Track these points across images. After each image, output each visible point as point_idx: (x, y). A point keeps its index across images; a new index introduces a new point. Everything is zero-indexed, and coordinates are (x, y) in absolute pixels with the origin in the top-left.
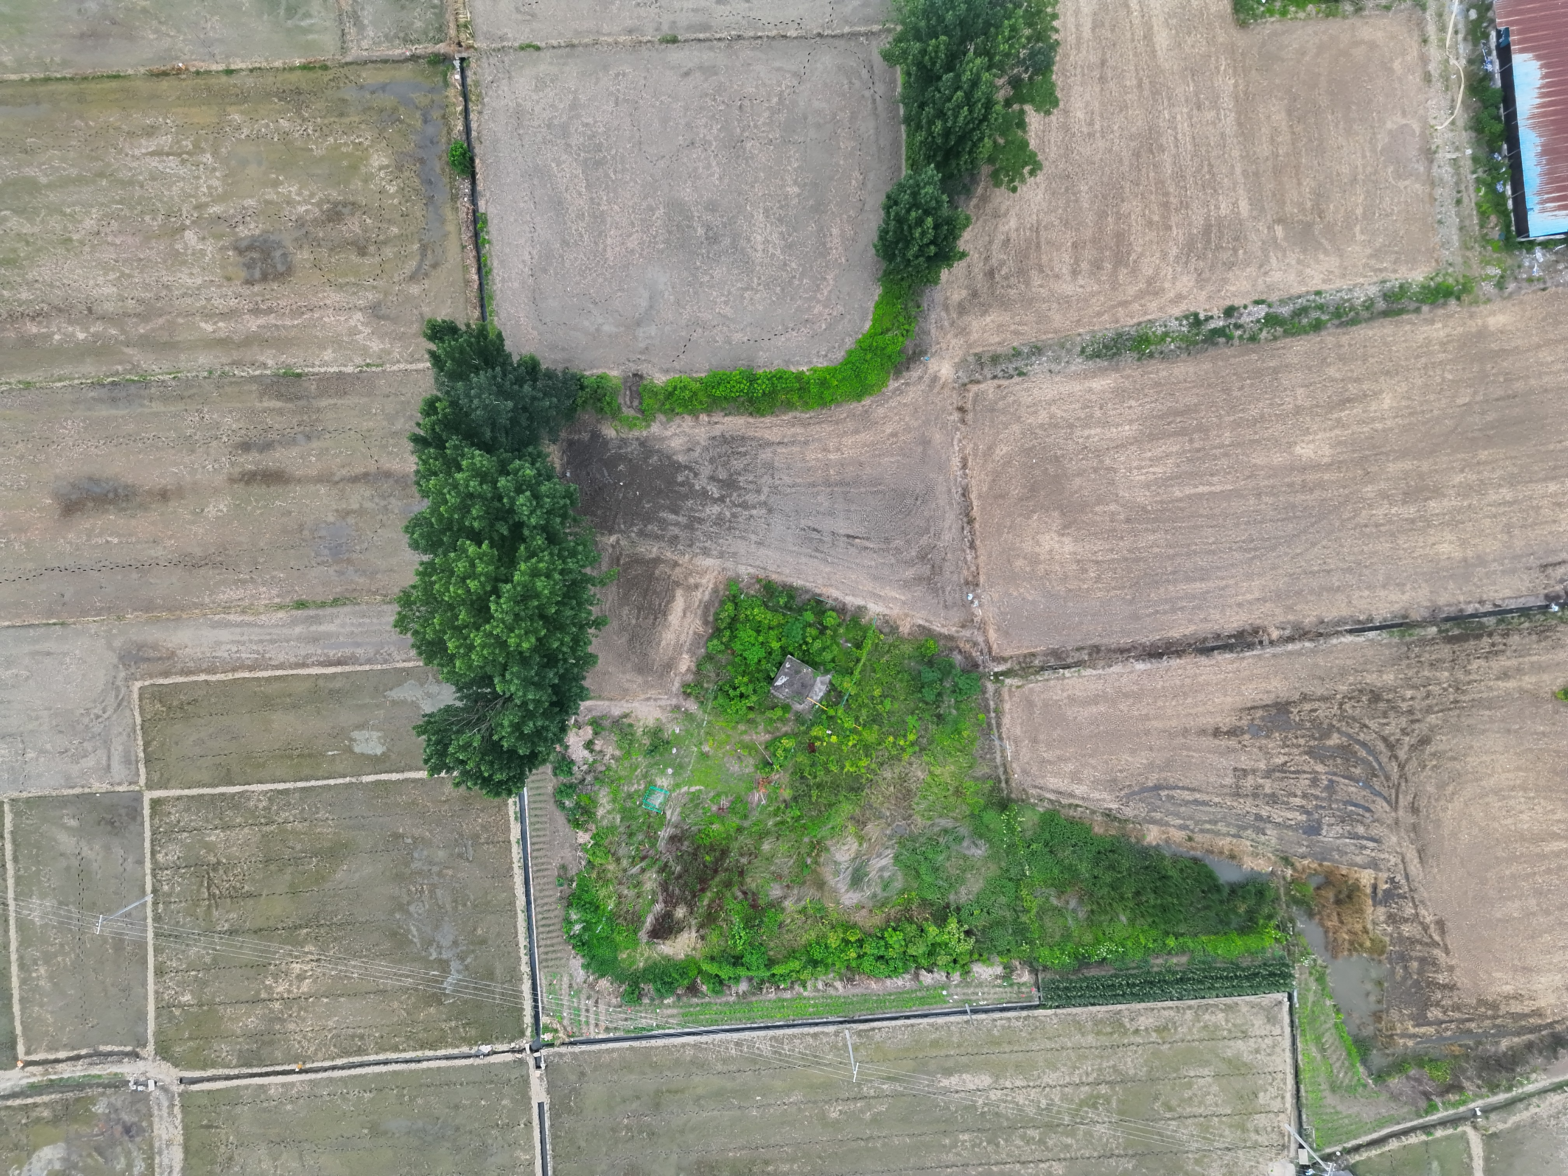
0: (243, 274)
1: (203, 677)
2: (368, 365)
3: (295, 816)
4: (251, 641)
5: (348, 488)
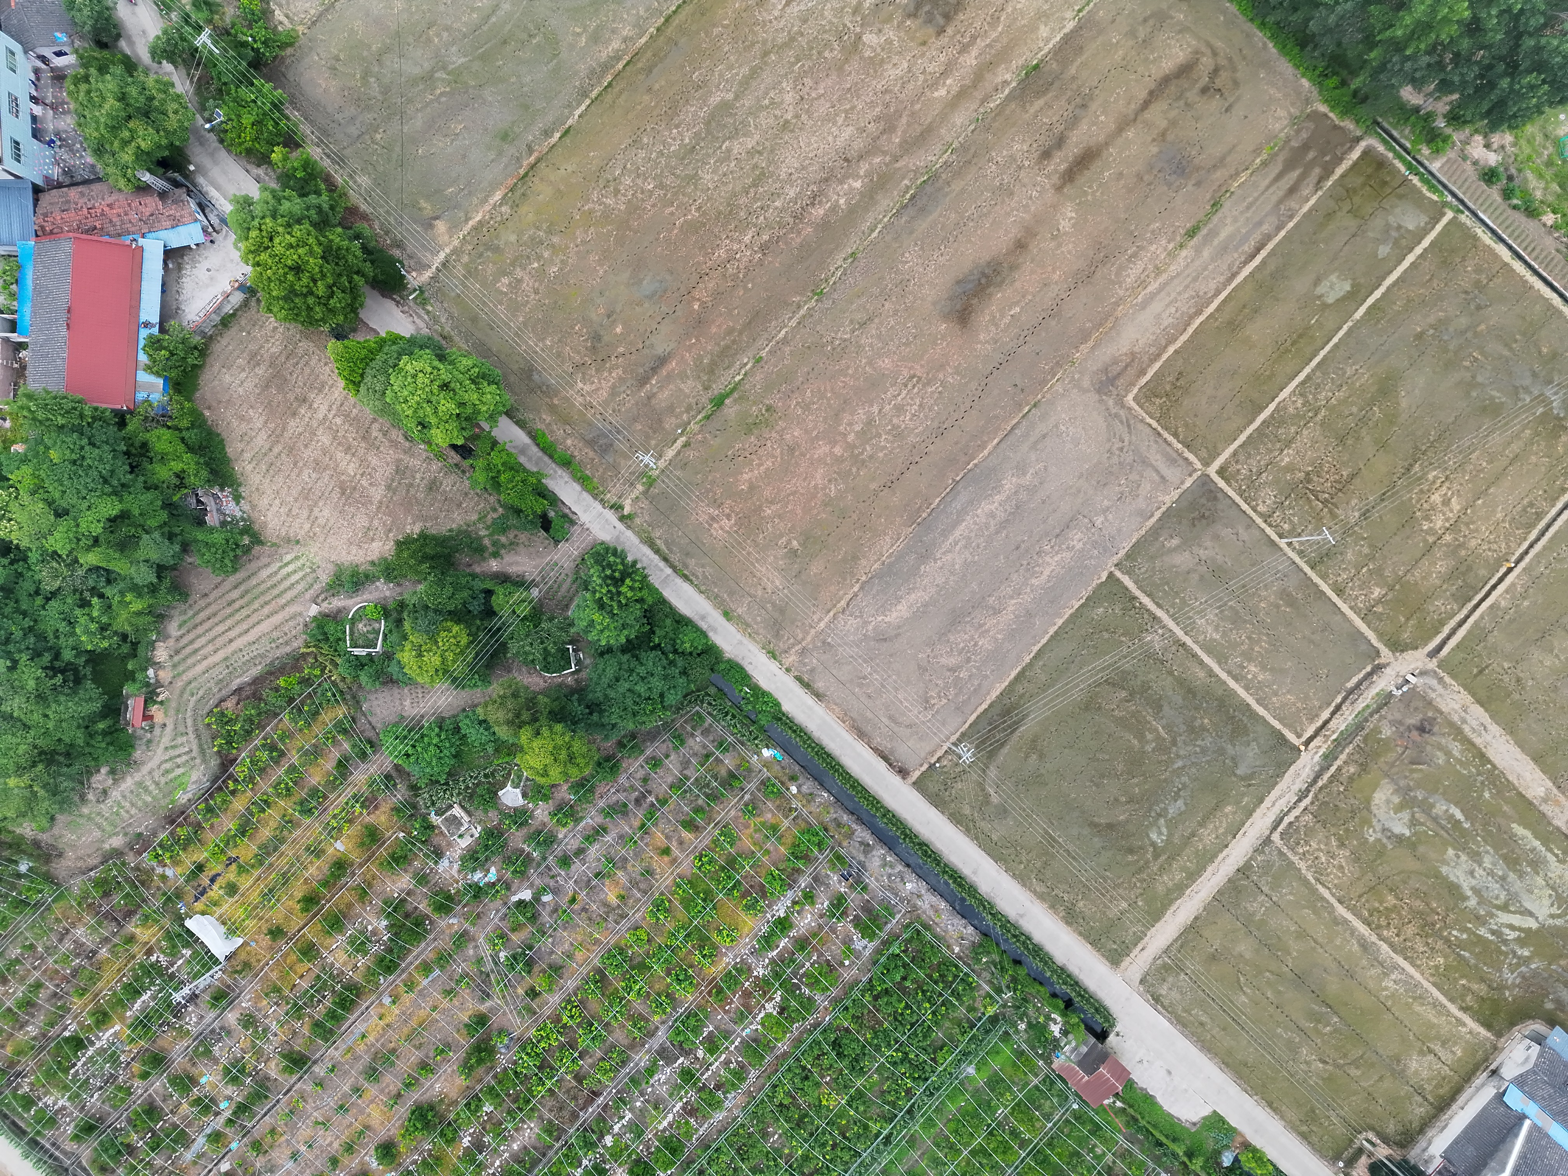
0: (931, 30)
1: (1171, 350)
2: (1080, 11)
3: (1330, 390)
4: (1179, 293)
5: (1147, 115)
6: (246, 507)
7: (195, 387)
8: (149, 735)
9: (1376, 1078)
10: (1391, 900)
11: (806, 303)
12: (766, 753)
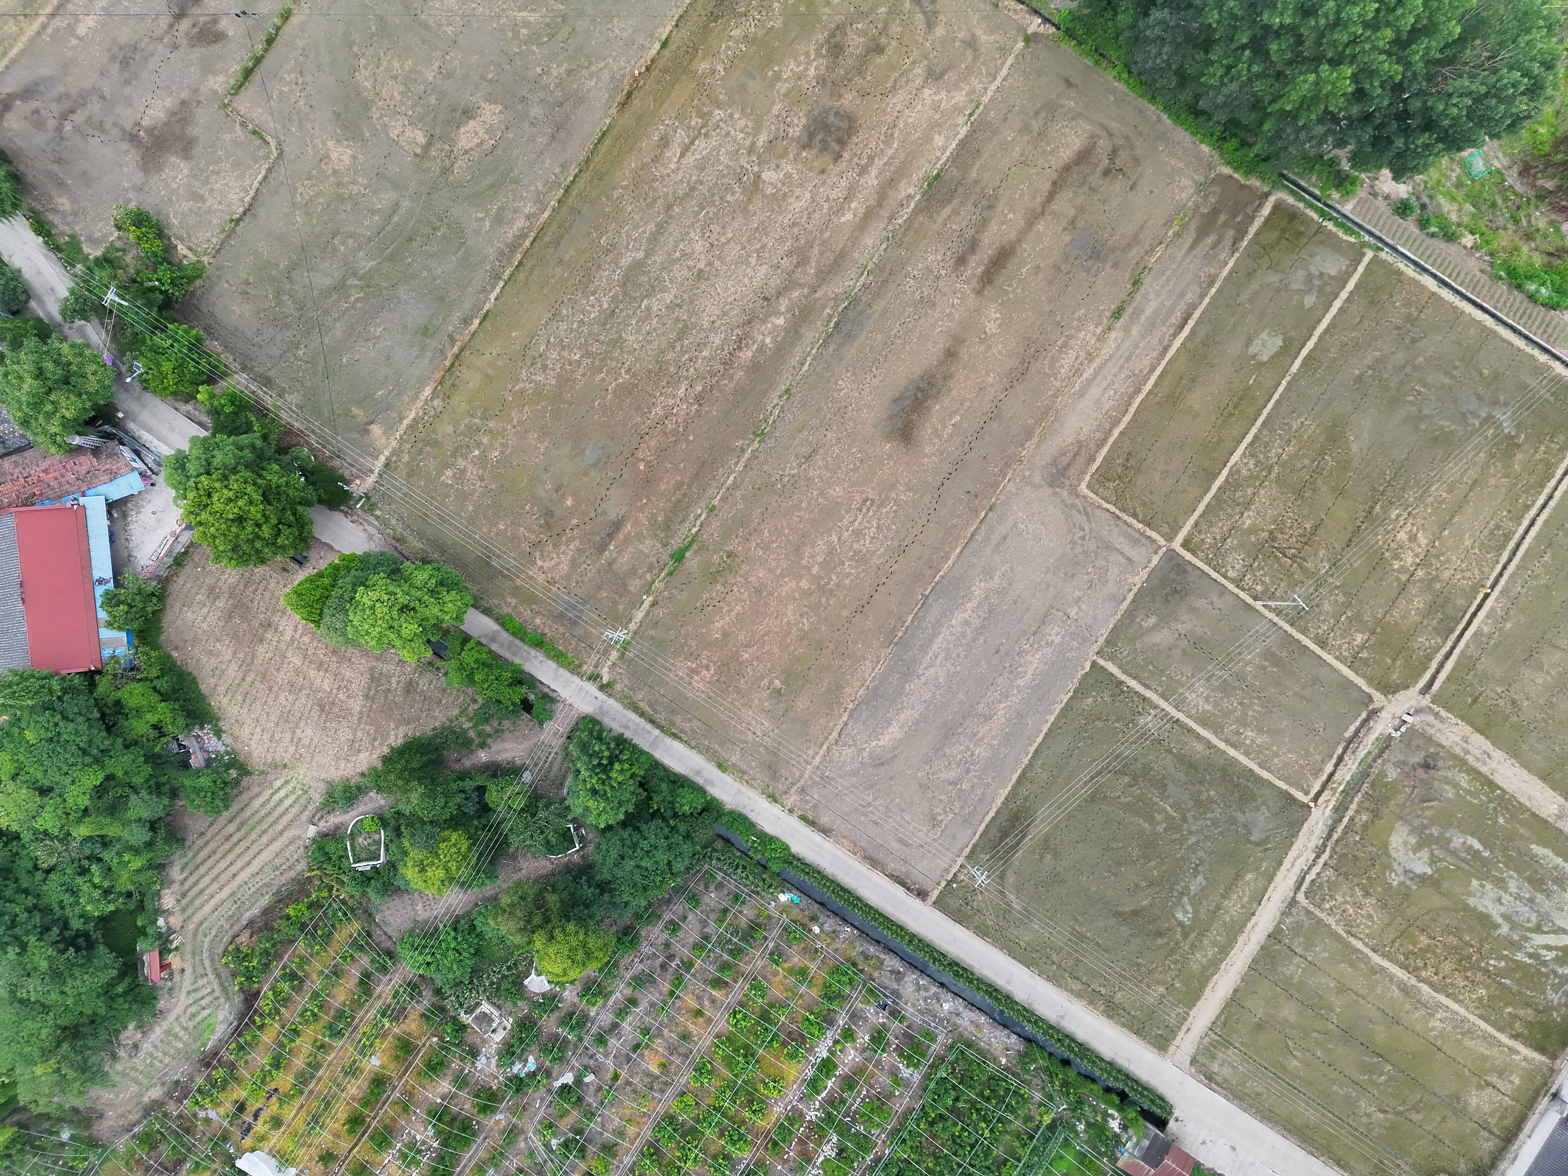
0: (827, 157)
1: (1116, 433)
2: (970, 115)
3: (1280, 447)
4: (1115, 375)
5: (1054, 206)
6: (228, 740)
7: (159, 631)
8: (169, 984)
9: (1438, 1119)
10: (1424, 940)
11: (749, 445)
12: (783, 898)
